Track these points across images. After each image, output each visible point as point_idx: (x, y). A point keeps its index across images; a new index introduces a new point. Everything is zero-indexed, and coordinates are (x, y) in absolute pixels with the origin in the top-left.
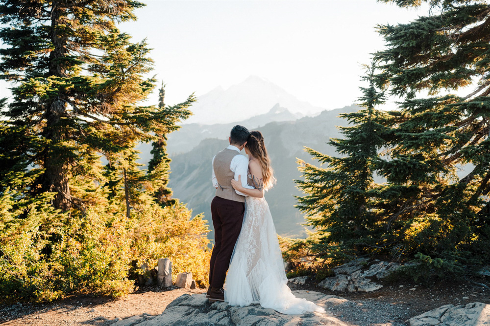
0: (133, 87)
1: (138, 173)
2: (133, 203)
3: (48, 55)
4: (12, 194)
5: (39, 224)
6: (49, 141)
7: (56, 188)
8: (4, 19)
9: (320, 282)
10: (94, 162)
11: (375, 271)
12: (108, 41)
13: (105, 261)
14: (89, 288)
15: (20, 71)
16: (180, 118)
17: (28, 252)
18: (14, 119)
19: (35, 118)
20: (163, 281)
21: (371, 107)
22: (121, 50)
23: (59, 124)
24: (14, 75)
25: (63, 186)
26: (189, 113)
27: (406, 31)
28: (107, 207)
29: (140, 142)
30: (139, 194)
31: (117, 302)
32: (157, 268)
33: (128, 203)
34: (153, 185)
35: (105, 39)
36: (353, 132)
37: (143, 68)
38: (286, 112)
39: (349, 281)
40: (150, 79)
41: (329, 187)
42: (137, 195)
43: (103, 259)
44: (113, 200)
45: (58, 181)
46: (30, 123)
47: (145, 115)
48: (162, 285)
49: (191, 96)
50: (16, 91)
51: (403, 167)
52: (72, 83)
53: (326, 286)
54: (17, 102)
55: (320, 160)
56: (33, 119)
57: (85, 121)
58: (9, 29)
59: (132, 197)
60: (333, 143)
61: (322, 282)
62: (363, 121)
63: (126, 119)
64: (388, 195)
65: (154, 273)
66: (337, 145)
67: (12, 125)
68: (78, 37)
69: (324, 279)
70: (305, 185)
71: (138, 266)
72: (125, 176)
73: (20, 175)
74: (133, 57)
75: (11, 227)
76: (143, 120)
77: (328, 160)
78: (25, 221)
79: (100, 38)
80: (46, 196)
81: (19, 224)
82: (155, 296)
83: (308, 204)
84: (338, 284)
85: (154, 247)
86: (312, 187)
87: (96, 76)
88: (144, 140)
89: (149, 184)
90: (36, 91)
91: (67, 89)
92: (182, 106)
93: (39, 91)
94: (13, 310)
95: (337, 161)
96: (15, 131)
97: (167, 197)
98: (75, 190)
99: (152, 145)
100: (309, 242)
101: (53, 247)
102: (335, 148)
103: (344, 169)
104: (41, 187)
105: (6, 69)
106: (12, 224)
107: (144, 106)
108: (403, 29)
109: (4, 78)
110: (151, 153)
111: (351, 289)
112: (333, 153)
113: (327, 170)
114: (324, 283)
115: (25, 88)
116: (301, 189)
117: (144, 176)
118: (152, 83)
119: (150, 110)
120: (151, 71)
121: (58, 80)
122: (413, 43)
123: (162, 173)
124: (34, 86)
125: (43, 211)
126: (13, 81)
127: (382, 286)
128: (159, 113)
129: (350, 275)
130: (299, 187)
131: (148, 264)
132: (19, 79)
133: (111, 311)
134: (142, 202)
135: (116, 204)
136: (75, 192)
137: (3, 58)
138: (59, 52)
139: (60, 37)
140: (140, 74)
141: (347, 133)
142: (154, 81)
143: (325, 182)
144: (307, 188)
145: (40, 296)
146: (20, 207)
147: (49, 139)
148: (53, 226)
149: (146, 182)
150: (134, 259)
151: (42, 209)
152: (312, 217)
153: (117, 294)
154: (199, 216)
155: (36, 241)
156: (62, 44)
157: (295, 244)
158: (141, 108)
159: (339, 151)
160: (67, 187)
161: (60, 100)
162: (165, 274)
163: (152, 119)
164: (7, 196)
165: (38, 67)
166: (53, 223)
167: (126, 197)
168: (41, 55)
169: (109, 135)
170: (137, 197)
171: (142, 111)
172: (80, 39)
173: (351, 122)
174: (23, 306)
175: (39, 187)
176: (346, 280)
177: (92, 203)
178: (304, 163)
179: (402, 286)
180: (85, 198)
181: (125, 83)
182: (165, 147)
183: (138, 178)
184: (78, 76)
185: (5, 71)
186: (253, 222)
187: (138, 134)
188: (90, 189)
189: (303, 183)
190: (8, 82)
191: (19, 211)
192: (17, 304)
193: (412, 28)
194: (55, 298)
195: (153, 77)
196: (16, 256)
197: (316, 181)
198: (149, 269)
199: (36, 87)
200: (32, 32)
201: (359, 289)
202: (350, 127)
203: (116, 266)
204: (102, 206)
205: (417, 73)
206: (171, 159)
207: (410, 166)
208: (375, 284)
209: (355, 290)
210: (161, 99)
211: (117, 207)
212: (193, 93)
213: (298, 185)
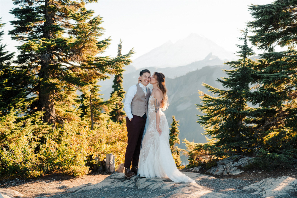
0: (92, 45)
1: (99, 100)
2: (96, 120)
3: (43, 24)
4: (16, 112)
5: (32, 131)
6: (41, 79)
7: (46, 109)
8: (16, 2)
9: (208, 170)
10: (71, 93)
11: (241, 163)
12: (76, 17)
13: (71, 154)
14: (60, 170)
15: (25, 34)
16: (124, 65)
17: (25, 148)
18: (20, 65)
19: (34, 64)
20: (109, 168)
21: (245, 57)
22: (84, 22)
23: (47, 69)
24: (21, 37)
25: (50, 108)
26: (130, 61)
27: (263, 9)
28: (80, 122)
29: (99, 80)
30: (99, 114)
31: (77, 179)
32: (105, 160)
33: (92, 120)
34: (109, 108)
35: (74, 16)
36: (234, 73)
37: (97, 34)
38: (217, 59)
39: (224, 169)
40: (107, 39)
41: (218, 109)
42: (98, 115)
43: (70, 153)
44: (84, 118)
45: (47, 105)
46: (31, 67)
47: (102, 63)
48: (108, 171)
49: (131, 50)
50: (20, 48)
51: (260, 96)
52: (55, 43)
53: (211, 172)
54: (22, 54)
55: (212, 92)
56: (33, 65)
57: (66, 66)
58: (19, 8)
59: (95, 116)
60: (220, 81)
61: (209, 170)
62: (240, 66)
63: (91, 65)
64: (254, 114)
65: (103, 163)
66: (222, 82)
67: (19, 69)
68: (62, 13)
69: (211, 168)
70: (202, 108)
71: (93, 158)
72: (91, 102)
73: (22, 100)
74: (91, 27)
75: (15, 133)
76: (101, 65)
77: (218, 92)
78: (24, 129)
79: (71, 15)
80: (38, 114)
81: (19, 131)
82: (102, 177)
83: (205, 120)
84: (218, 171)
85: (105, 147)
86: (207, 110)
87: (71, 38)
88: (102, 79)
89: (106, 107)
90: (32, 48)
91: (52, 46)
92: (126, 57)
93: (33, 48)
94: (13, 182)
95: (223, 92)
96: (20, 73)
97: (122, 117)
98: (59, 111)
99: (113, 82)
101: (41, 146)
102: (221, 84)
103: (228, 98)
104: (37, 109)
105: (17, 33)
106: (15, 130)
107: (102, 56)
108: (261, 9)
109: (15, 39)
110: (112, 87)
111: (225, 174)
112: (220, 87)
113: (217, 98)
114: (210, 170)
115: (25, 46)
116: (200, 111)
117: (103, 102)
118: (108, 42)
119: (106, 59)
120: (102, 35)
121: (46, 40)
122: (266, 17)
123: (115, 100)
124: (31, 45)
125: (36, 124)
126: (21, 40)
127: (243, 171)
128: (111, 61)
129: (226, 165)
130: (199, 109)
131: (100, 157)
132: (25, 39)
133: (72, 184)
134: (101, 119)
135: (86, 121)
136: (59, 112)
137: (15, 27)
138: (49, 22)
139: (50, 13)
140: (96, 37)
141: (229, 74)
142: (109, 40)
143: (215, 106)
144: (204, 110)
145: (30, 174)
146: (21, 120)
147: (42, 78)
148: (42, 133)
149: (104, 106)
150: (91, 154)
151: (35, 122)
152: (208, 129)
153: (77, 174)
155: (30, 142)
156: (51, 17)
157: (197, 146)
158: (100, 58)
159: (224, 85)
160: (53, 109)
161: (48, 53)
162: (110, 164)
163: (107, 65)
164: (12, 113)
165: (37, 32)
166: (42, 131)
167: (91, 116)
168: (39, 24)
169: (80, 75)
170: (98, 116)
171: (101, 60)
172: (63, 14)
173: (232, 67)
174: (19, 180)
175: (35, 109)
176: (222, 168)
177: (70, 119)
178: (203, 94)
179: (255, 171)
180: (65, 116)
181: (87, 43)
182: (122, 83)
183: (99, 104)
184: (60, 38)
185: (16, 35)
187: (98, 75)
188: (69, 110)
189: (201, 106)
190: (17, 41)
191: (21, 123)
192: (16, 179)
193: (266, 8)
194: (38, 175)
195: (109, 38)
196: (17, 150)
197: (209, 105)
198: (101, 160)
199: (32, 45)
200: (33, 10)
201: (230, 174)
202: (232, 70)
203: (77, 157)
204: (76, 122)
205: (271, 36)
206: (125, 92)
207: (265, 95)
208: (239, 170)
209: (227, 174)
210: (119, 51)
211: (86, 123)
212: (133, 49)
213: (198, 108)
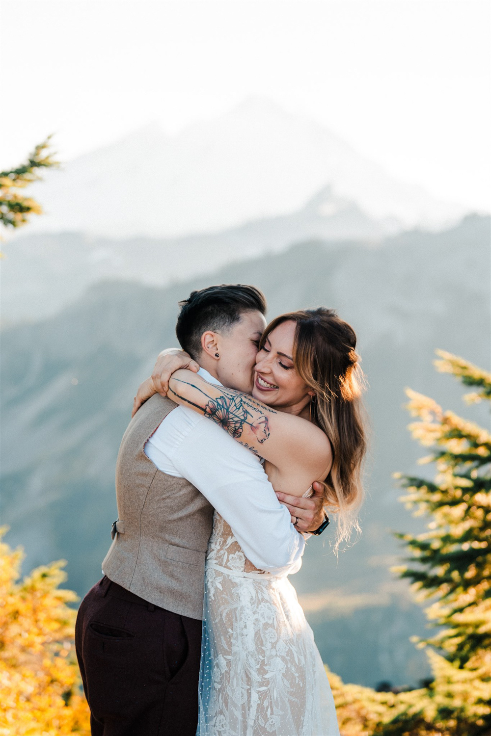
26: (28, 209)
49: (39, 148)
83: (446, 566)
92: (8, 181)
100: (445, 713)
116: (424, 510)
130: (416, 503)
152: (463, 619)
154: (44, 576)
178: (433, 413)
186: (253, 710)
189: (432, 488)
212: (49, 138)
213: (414, 494)
